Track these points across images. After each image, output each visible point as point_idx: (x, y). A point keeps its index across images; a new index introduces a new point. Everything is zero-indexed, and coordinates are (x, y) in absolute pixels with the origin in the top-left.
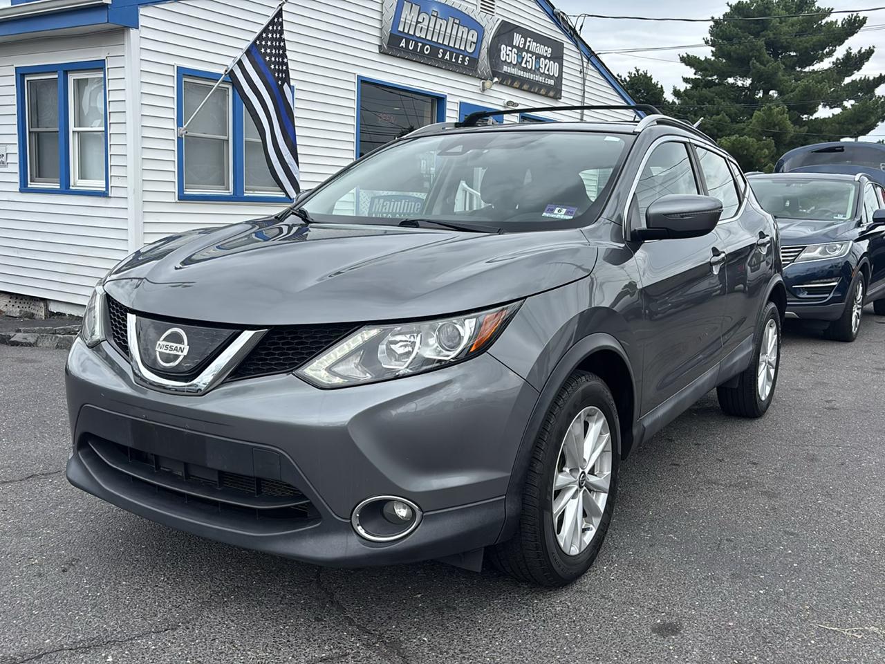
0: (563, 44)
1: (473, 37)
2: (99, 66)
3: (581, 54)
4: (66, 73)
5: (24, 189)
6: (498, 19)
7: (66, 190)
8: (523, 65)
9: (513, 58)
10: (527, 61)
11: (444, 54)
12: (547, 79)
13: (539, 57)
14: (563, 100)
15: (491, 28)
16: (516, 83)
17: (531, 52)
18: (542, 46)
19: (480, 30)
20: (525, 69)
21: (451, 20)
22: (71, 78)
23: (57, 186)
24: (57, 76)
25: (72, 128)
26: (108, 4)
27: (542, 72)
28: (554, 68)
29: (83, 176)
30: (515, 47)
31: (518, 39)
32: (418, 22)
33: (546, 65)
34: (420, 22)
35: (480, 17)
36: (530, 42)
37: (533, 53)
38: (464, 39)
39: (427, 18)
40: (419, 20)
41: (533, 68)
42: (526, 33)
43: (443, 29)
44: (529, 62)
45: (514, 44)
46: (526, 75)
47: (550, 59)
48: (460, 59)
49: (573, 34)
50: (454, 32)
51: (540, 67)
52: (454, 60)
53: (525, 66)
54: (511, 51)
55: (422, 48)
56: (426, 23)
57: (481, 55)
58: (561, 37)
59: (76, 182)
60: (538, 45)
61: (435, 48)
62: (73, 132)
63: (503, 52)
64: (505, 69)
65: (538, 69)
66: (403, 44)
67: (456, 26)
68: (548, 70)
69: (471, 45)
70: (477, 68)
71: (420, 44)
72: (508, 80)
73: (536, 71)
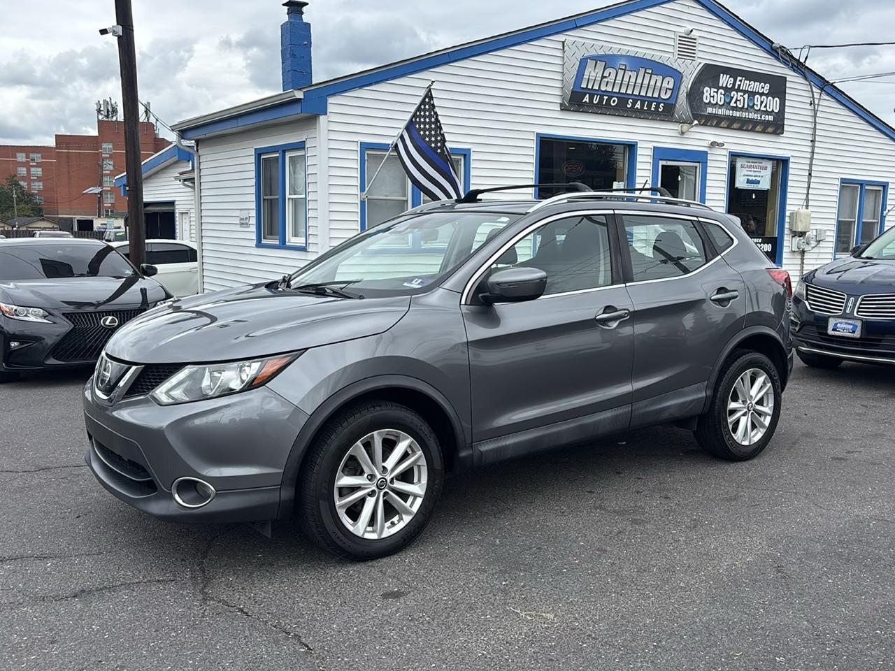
0: (786, 78)
1: (669, 83)
2: (301, 146)
3: (810, 85)
4: (284, 152)
5: (259, 245)
6: (700, 63)
7: (283, 245)
8: (732, 104)
9: (720, 98)
10: (737, 100)
11: (634, 104)
12: (763, 116)
13: (752, 94)
14: (785, 134)
15: (690, 72)
16: (723, 123)
17: (742, 91)
18: (757, 84)
19: (677, 76)
20: (735, 109)
21: (642, 71)
22: (288, 155)
23: (277, 242)
24: (278, 155)
25: (288, 196)
26: (301, 99)
27: (758, 109)
28: (773, 104)
29: (296, 234)
30: (722, 88)
31: (725, 80)
32: (603, 77)
33: (762, 102)
34: (605, 77)
35: (679, 64)
36: (741, 81)
37: (745, 92)
38: (660, 87)
39: (613, 72)
40: (604, 75)
41: (746, 106)
42: (733, 72)
43: (633, 80)
44: (740, 101)
45: (720, 85)
46: (737, 114)
47: (767, 95)
48: (653, 106)
49: (799, 67)
50: (646, 82)
51: (754, 104)
52: (645, 108)
53: (735, 105)
54: (717, 92)
55: (608, 101)
56: (613, 76)
57: (679, 100)
58: (777, 69)
59: (291, 240)
60: (752, 82)
61: (623, 99)
62: (289, 199)
63: (706, 94)
64: (709, 110)
65: (753, 107)
66: (586, 99)
67: (647, 76)
68: (765, 106)
69: (666, 91)
70: (673, 113)
71: (606, 98)
72: (713, 121)
73: (751, 108)
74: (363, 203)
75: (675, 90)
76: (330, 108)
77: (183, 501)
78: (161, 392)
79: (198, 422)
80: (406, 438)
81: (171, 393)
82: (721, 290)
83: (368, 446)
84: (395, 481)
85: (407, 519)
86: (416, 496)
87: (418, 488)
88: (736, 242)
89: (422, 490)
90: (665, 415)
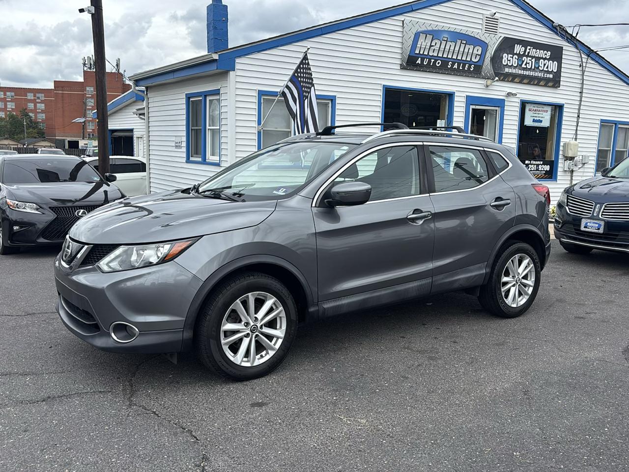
0: (562, 47)
1: (478, 50)
2: (217, 92)
3: (580, 52)
4: (205, 96)
5: (188, 161)
6: (501, 37)
7: (204, 162)
8: (523, 66)
9: (514, 61)
10: (527, 63)
11: (453, 65)
12: (546, 74)
13: (538, 59)
14: (561, 88)
15: (493, 43)
16: (516, 79)
17: (531, 56)
18: (542, 51)
19: (484, 46)
20: (525, 69)
21: (459, 42)
22: (208, 99)
23: (200, 159)
24: (201, 98)
25: (208, 127)
26: (217, 60)
27: (542, 69)
28: (553, 66)
29: (213, 154)
30: (516, 54)
31: (518, 49)
32: (431, 46)
33: (545, 65)
34: (433, 46)
35: (485, 37)
36: (530, 49)
37: (533, 57)
38: (472, 53)
39: (438, 43)
40: (432, 45)
41: (533, 68)
42: (525, 43)
43: (452, 48)
44: (529, 63)
45: (515, 52)
46: (527, 73)
47: (549, 60)
48: (467, 67)
49: (572, 40)
50: (462, 49)
51: (539, 66)
52: (461, 68)
53: (525, 67)
54: (512, 57)
55: (434, 63)
56: (438, 45)
57: (485, 63)
58: (557, 41)
59: (210, 158)
60: (538, 50)
61: (445, 62)
62: (208, 129)
63: (505, 59)
64: (507, 70)
65: (538, 68)
66: (419, 61)
67: (463, 46)
68: (547, 68)
69: (476, 56)
70: (481, 72)
71: (433, 60)
72: (509, 78)
73: (537, 68)
74: (259, 133)
75: (482, 56)
76: (237, 66)
77: (118, 338)
78: (103, 263)
79: (129, 284)
80: (271, 298)
81: (110, 264)
82: (498, 199)
83: (245, 303)
84: (263, 327)
85: (272, 353)
86: (278, 338)
87: (280, 332)
88: (511, 165)
89: (282, 333)
90: (456, 285)
